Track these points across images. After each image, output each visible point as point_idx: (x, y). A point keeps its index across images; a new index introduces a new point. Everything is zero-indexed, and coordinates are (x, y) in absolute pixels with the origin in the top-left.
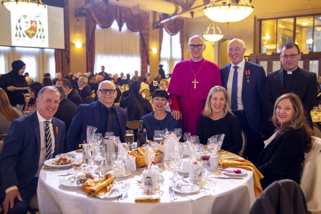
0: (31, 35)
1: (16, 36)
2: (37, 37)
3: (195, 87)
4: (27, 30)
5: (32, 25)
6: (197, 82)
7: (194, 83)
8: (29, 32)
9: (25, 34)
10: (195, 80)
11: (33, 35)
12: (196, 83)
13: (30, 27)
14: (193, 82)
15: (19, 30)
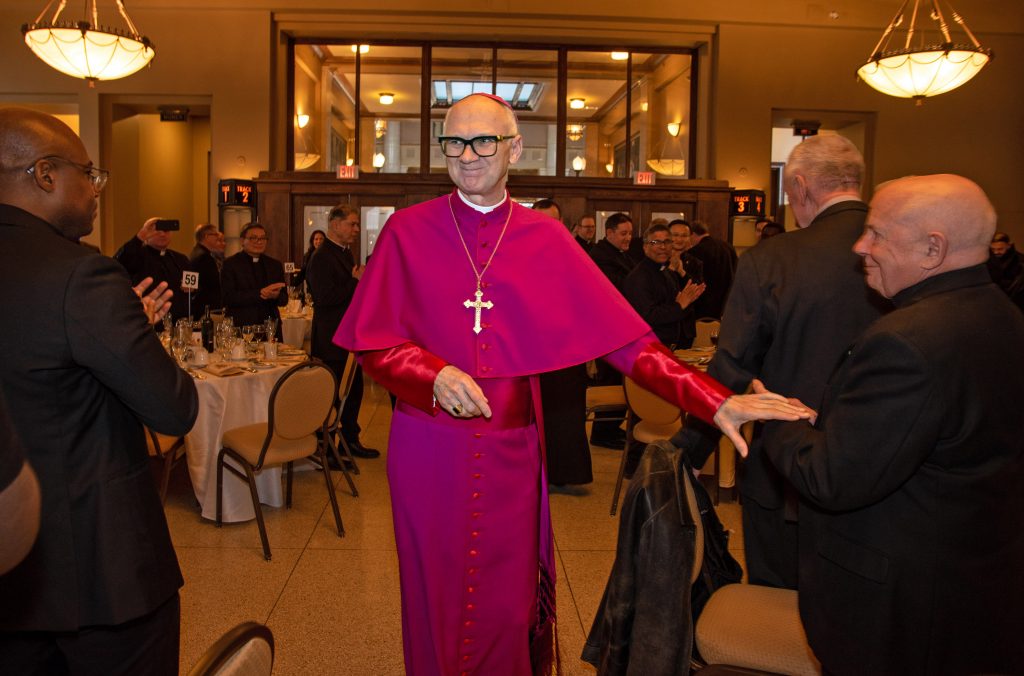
3: (477, 329)
6: (489, 305)
10: (479, 294)
12: (484, 310)
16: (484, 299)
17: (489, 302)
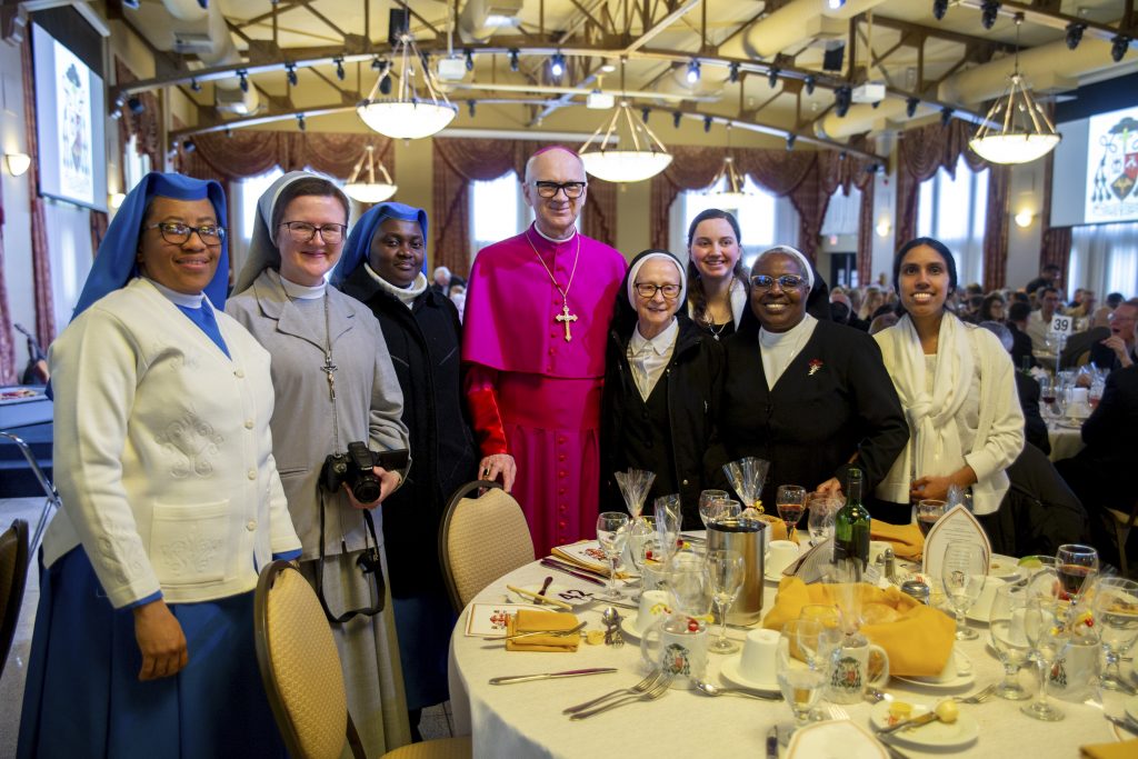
0: (1122, 191)
1: (1094, 199)
4: (1116, 181)
5: (1128, 165)
8: (1120, 184)
9: (1111, 192)
11: (1129, 189)
13: (1122, 170)
15: (1100, 184)
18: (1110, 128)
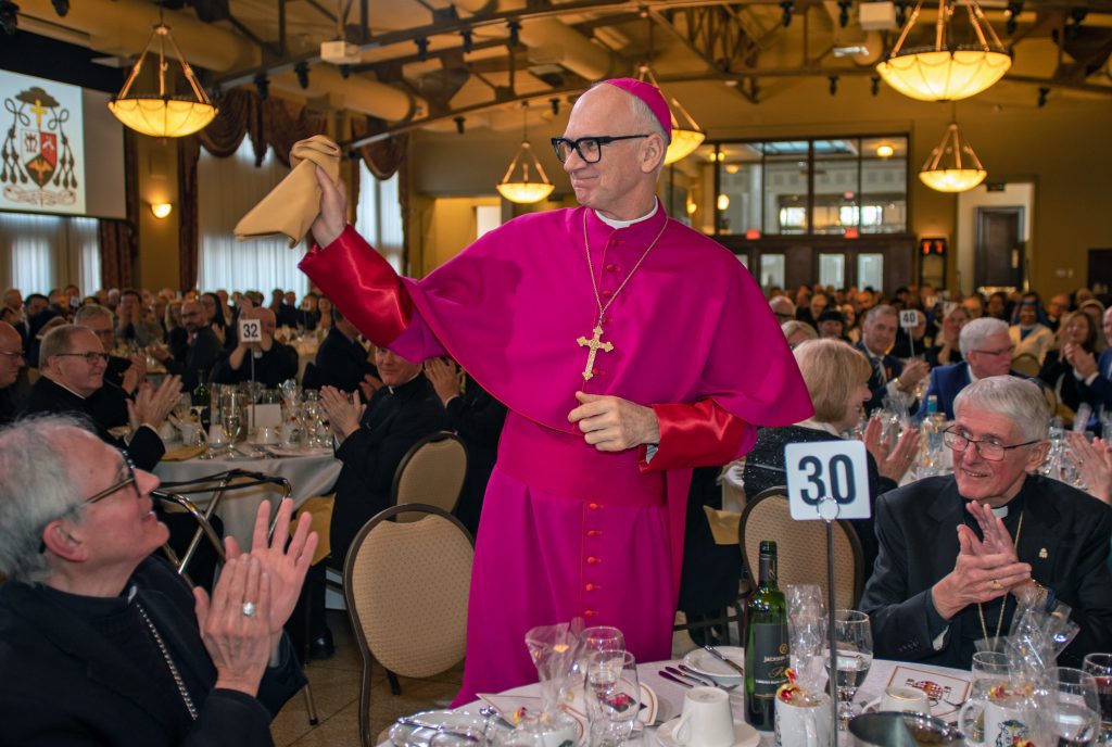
0: (41, 176)
1: (4, 177)
2: (57, 182)
3: (588, 373)
4: (32, 161)
5: (45, 145)
6: (608, 347)
7: (587, 348)
8: (36, 166)
9: (26, 173)
10: (598, 331)
11: (47, 176)
12: (600, 352)
13: (38, 150)
14: (582, 341)
15: (11, 160)
16: (603, 339)
17: (609, 343)
18: (18, 92)
